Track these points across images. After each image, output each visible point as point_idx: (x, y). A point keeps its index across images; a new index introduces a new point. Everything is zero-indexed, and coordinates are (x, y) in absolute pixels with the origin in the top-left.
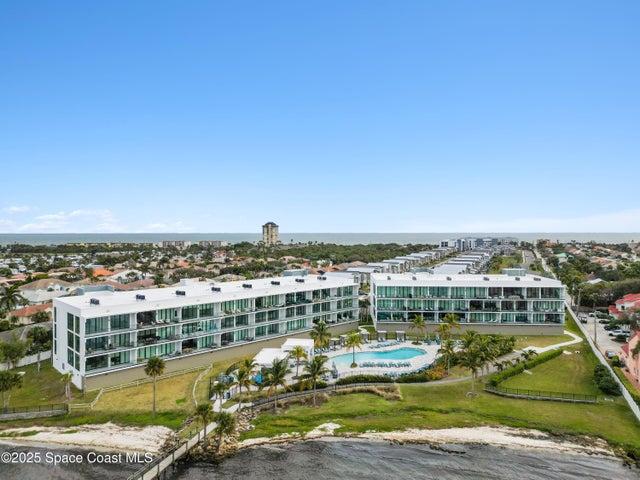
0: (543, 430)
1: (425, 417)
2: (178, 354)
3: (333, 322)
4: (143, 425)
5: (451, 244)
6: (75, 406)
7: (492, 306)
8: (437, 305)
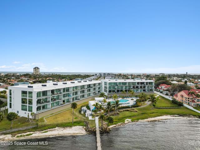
0: (177, 115)
1: (148, 115)
2: (61, 104)
3: (97, 94)
4: (71, 126)
5: (98, 74)
6: (40, 124)
7: (137, 87)
8: (124, 88)
